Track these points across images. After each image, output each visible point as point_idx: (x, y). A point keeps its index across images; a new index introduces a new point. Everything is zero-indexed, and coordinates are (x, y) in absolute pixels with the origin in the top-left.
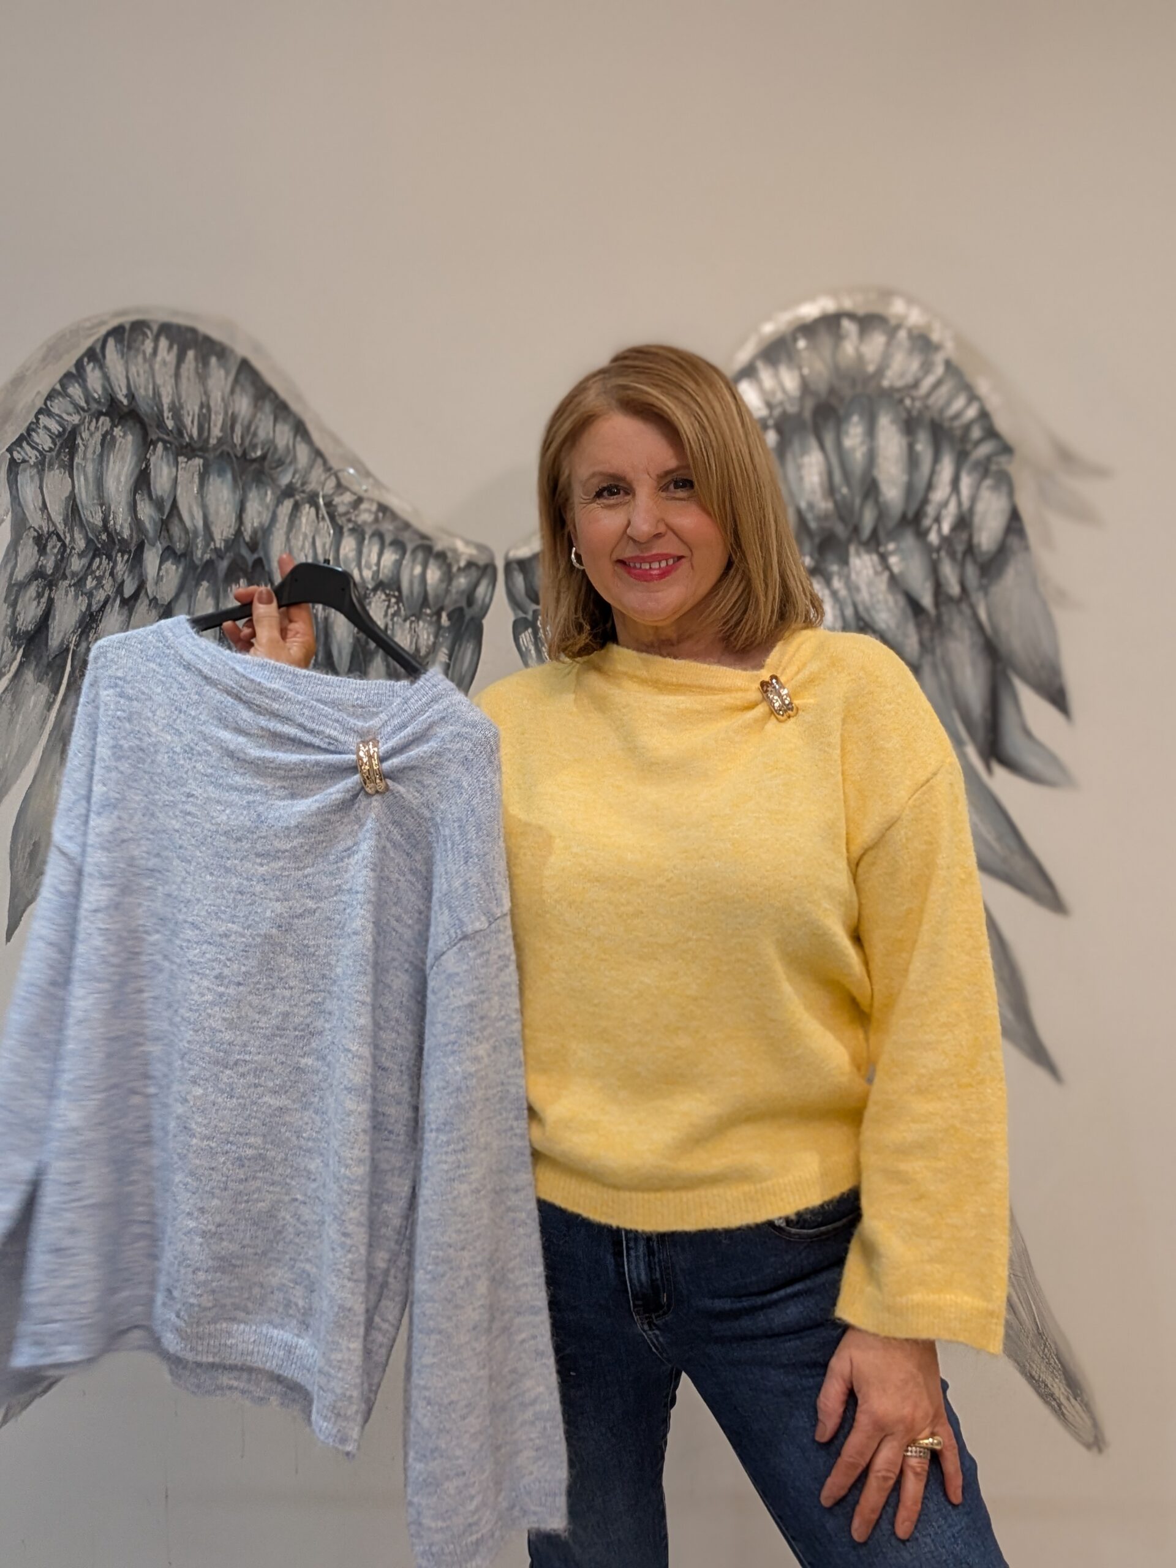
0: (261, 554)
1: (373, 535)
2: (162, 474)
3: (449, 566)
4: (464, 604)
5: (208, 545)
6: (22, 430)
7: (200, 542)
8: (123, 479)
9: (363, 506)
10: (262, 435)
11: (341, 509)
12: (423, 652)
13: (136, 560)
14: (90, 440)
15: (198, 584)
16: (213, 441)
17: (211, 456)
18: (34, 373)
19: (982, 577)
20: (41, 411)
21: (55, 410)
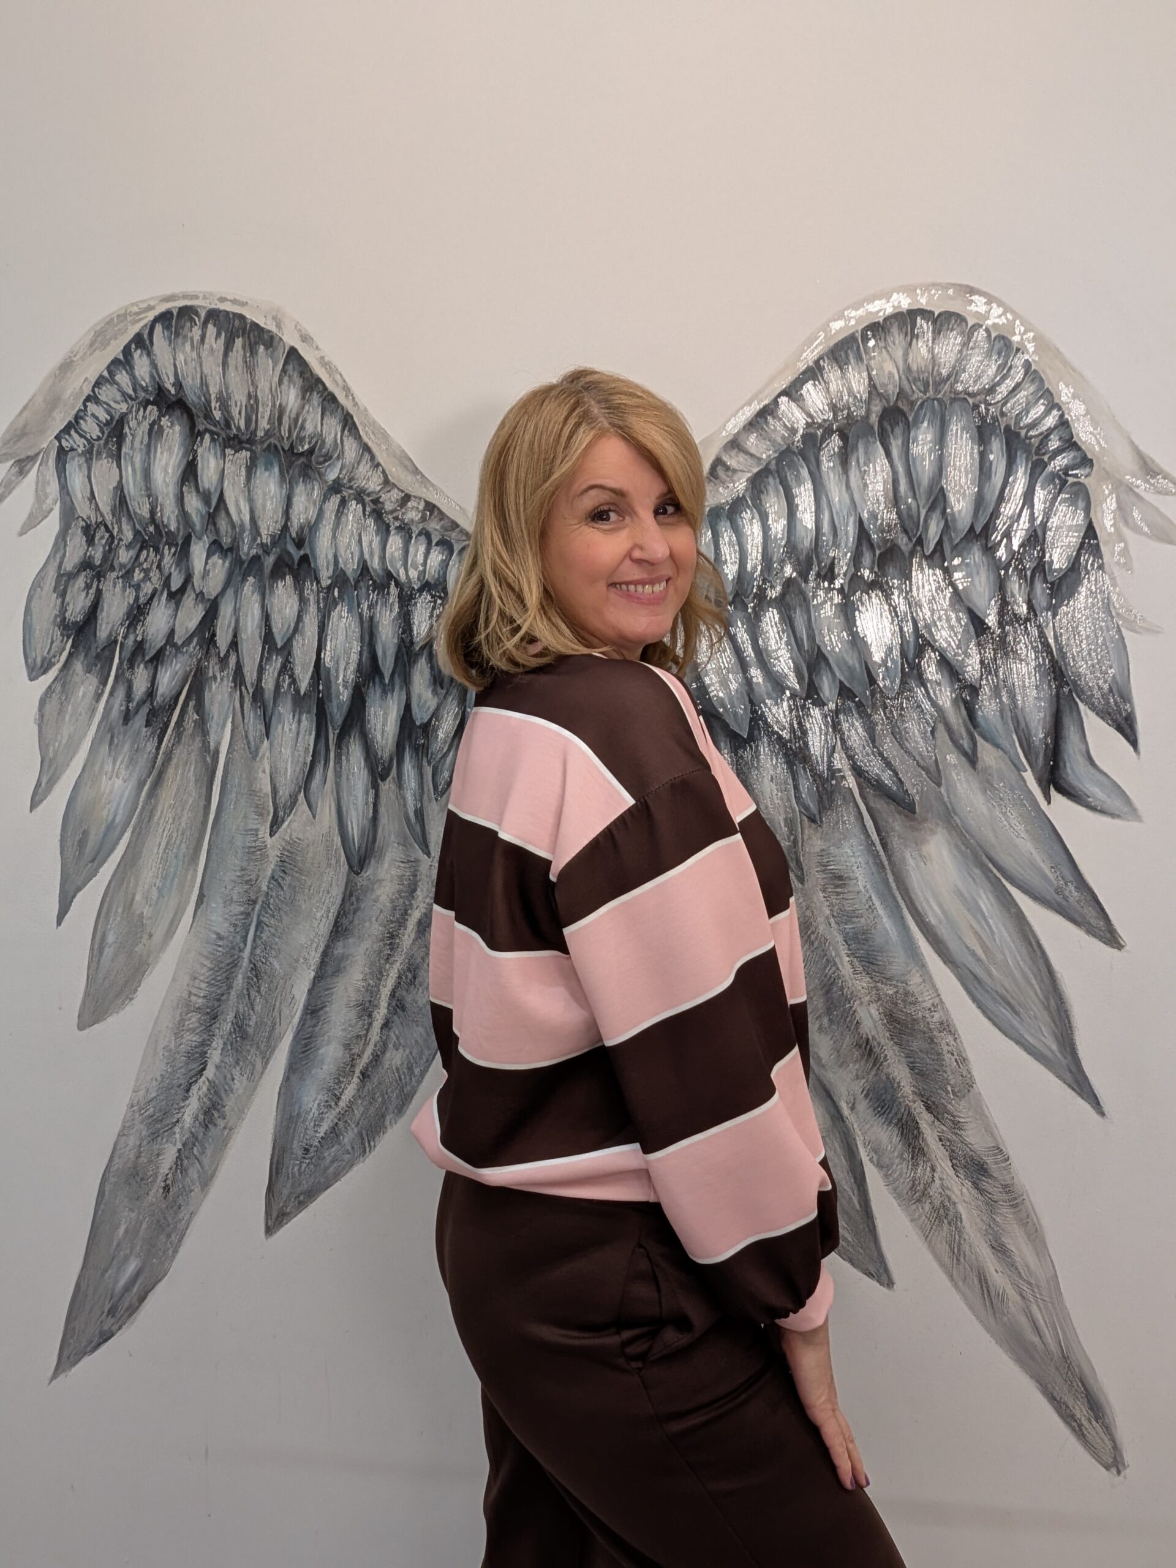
18: (83, 359)
19: (1051, 596)
20: (88, 399)
21: (102, 398)
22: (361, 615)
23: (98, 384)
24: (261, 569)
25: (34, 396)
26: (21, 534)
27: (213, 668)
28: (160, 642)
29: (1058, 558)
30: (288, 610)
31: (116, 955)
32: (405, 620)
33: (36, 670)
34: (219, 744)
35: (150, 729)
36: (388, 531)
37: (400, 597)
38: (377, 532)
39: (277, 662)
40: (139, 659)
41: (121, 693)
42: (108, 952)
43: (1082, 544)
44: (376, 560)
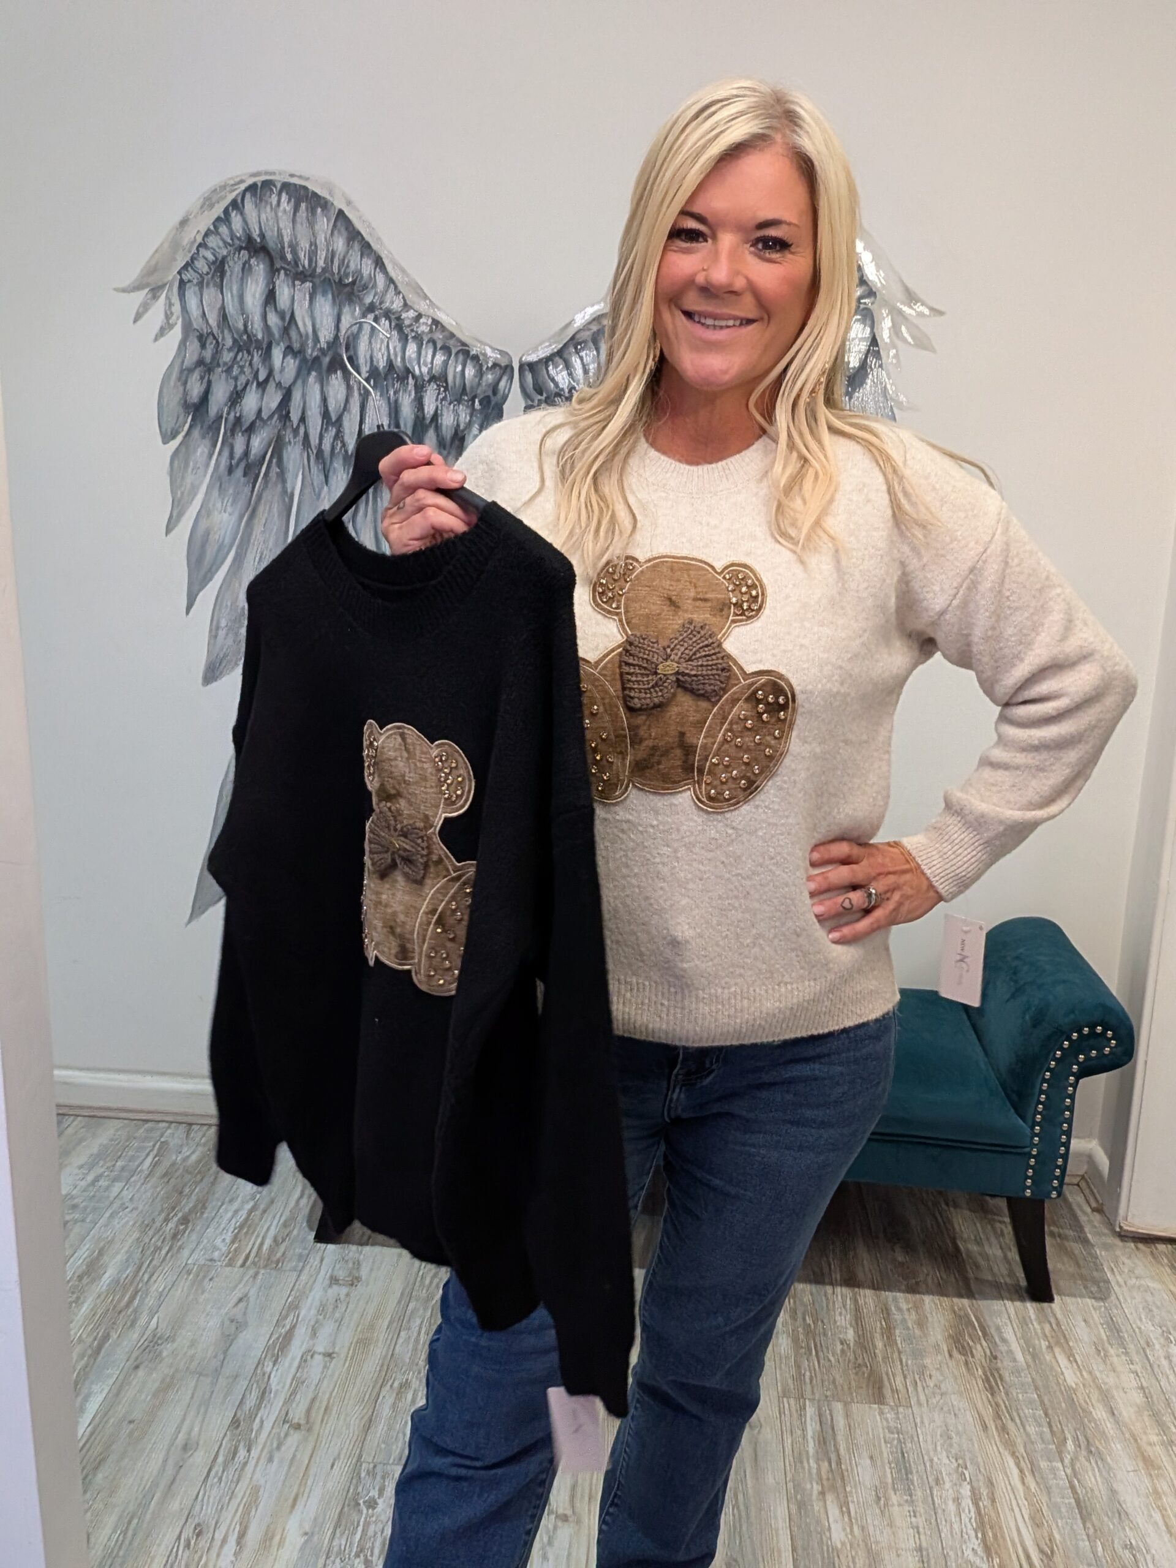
0: (351, 353)
1: (428, 342)
2: (284, 292)
3: (481, 366)
4: (490, 393)
5: (315, 345)
6: (188, 259)
7: (310, 343)
8: (257, 296)
9: (422, 321)
10: (352, 266)
11: (407, 322)
12: (462, 427)
13: (267, 355)
14: (234, 267)
15: (309, 374)
16: (319, 270)
17: (317, 281)
18: (195, 217)
19: (848, 386)
20: (200, 245)
21: (210, 244)
22: (389, 399)
23: (206, 235)
24: (320, 364)
25: (162, 244)
26: (156, 339)
27: (288, 435)
28: (252, 417)
29: (853, 360)
30: (339, 396)
31: (227, 634)
32: (419, 402)
33: (167, 437)
34: (293, 489)
35: (246, 479)
36: (407, 340)
37: (416, 385)
38: (400, 340)
39: (333, 431)
40: (238, 429)
41: (226, 453)
42: (222, 633)
43: (868, 351)
44: (399, 359)
